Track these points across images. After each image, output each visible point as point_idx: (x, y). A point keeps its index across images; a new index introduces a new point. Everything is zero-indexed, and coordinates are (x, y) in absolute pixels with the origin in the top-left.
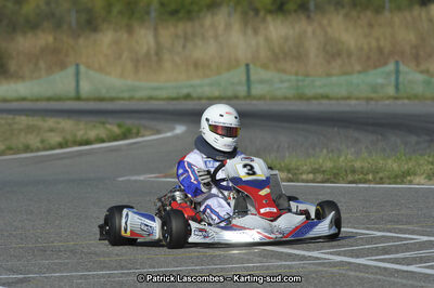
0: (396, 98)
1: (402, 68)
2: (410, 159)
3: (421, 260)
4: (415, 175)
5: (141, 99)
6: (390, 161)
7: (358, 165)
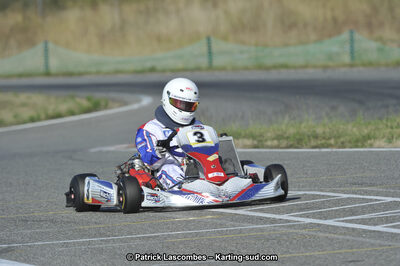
0: (351, 66)
1: (357, 36)
2: (369, 123)
3: (387, 220)
4: (375, 138)
5: (108, 73)
6: (350, 127)
7: (319, 130)
